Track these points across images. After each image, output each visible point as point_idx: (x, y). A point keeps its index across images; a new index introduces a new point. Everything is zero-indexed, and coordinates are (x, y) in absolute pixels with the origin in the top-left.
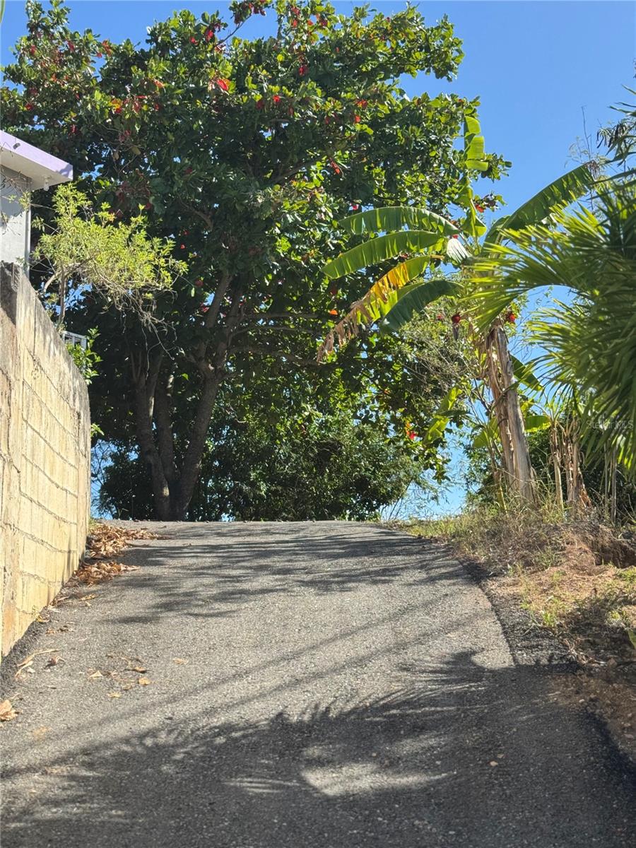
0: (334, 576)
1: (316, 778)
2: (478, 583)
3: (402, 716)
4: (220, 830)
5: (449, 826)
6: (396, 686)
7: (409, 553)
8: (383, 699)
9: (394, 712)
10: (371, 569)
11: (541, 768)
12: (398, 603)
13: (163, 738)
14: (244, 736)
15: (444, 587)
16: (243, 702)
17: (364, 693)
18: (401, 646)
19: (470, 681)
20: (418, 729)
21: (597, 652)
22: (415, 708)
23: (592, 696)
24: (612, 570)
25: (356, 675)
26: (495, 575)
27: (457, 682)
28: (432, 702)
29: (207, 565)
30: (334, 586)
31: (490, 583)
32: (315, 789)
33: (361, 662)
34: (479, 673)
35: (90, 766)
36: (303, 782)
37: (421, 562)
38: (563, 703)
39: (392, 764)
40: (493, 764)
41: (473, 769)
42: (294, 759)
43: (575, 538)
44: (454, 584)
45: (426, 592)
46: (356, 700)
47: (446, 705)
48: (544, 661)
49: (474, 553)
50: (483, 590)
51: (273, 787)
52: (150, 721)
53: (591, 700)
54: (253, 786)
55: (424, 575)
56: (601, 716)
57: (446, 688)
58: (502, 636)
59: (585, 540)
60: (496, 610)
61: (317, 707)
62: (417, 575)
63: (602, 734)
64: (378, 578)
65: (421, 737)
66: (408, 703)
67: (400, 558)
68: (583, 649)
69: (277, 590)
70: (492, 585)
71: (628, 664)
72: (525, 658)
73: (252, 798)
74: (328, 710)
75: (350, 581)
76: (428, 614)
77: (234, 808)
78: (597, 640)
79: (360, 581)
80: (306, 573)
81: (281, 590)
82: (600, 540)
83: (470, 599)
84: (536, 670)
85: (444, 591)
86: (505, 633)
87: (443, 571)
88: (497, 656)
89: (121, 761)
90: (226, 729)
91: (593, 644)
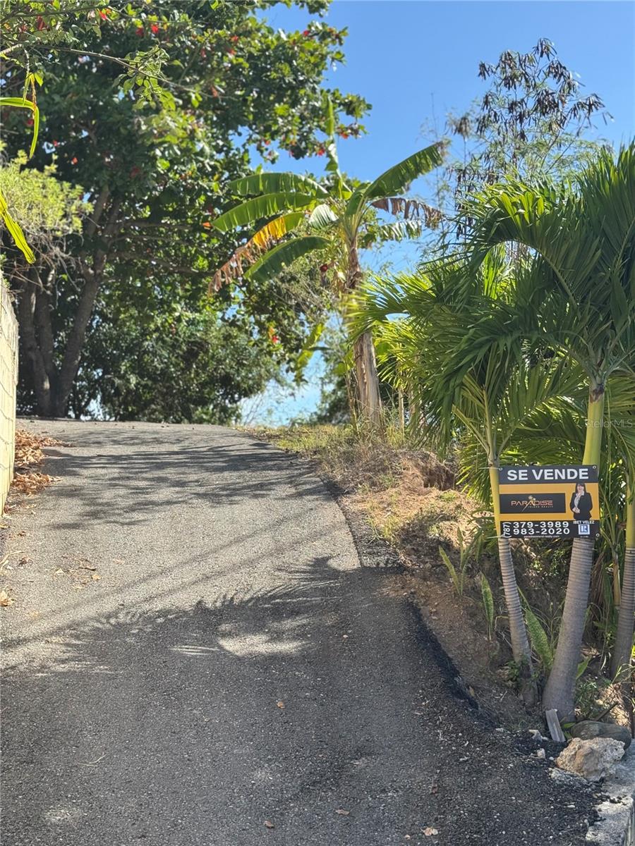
0: (223, 489)
1: (230, 645)
2: (335, 499)
3: (284, 604)
4: (174, 677)
5: (317, 675)
6: (278, 583)
7: (280, 469)
8: (270, 592)
9: (278, 600)
10: (251, 483)
11: (375, 639)
12: (275, 516)
13: (122, 618)
14: (177, 618)
15: (310, 502)
16: (171, 592)
17: (256, 588)
18: (280, 550)
19: (330, 579)
20: (295, 613)
21: (419, 557)
22: (293, 598)
23: (412, 590)
24: (435, 492)
25: (249, 574)
26: (348, 493)
27: (321, 579)
28: (304, 594)
29: (116, 475)
30: (224, 499)
31: (345, 499)
32: (230, 652)
33: (251, 563)
34: (335, 574)
35: (77, 637)
36: (221, 647)
37: (290, 478)
38: (393, 594)
39: (277, 637)
40: (345, 636)
41: (332, 640)
42: (213, 633)
43: (410, 464)
44: (317, 499)
45: (295, 506)
46: (251, 593)
47: (314, 596)
48: (382, 565)
49: (332, 472)
50: (339, 506)
51: (203, 651)
52: (109, 605)
53: (412, 593)
54: (190, 651)
55: (293, 491)
56: (417, 604)
57: (313, 584)
58: (353, 545)
59: (417, 466)
60: (348, 522)
61: (225, 597)
62: (288, 490)
63: (416, 616)
64: (258, 492)
65: (297, 618)
66: (287, 595)
67: (273, 473)
68: (409, 555)
69: (179, 502)
70: (346, 501)
71: (439, 566)
72: (369, 561)
73: (190, 658)
74: (232, 598)
75: (236, 495)
76: (298, 526)
77: (180, 665)
78: (420, 548)
79: (243, 495)
80: (200, 486)
81: (183, 502)
82: (429, 465)
83: (329, 513)
84: (376, 572)
85: (310, 505)
86: (355, 542)
87: (308, 487)
88: (348, 561)
89: (97, 634)
90: (164, 613)
91: (416, 551)
